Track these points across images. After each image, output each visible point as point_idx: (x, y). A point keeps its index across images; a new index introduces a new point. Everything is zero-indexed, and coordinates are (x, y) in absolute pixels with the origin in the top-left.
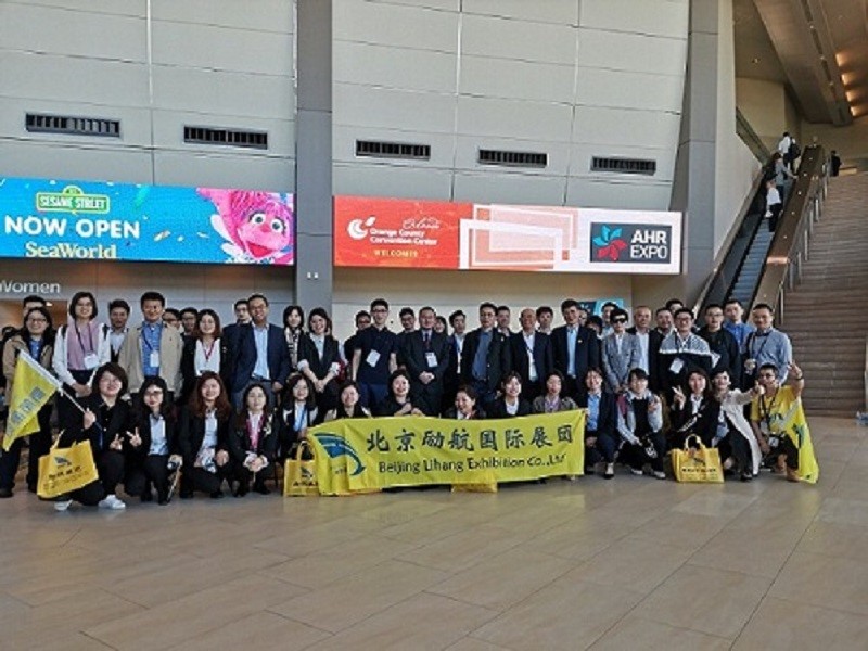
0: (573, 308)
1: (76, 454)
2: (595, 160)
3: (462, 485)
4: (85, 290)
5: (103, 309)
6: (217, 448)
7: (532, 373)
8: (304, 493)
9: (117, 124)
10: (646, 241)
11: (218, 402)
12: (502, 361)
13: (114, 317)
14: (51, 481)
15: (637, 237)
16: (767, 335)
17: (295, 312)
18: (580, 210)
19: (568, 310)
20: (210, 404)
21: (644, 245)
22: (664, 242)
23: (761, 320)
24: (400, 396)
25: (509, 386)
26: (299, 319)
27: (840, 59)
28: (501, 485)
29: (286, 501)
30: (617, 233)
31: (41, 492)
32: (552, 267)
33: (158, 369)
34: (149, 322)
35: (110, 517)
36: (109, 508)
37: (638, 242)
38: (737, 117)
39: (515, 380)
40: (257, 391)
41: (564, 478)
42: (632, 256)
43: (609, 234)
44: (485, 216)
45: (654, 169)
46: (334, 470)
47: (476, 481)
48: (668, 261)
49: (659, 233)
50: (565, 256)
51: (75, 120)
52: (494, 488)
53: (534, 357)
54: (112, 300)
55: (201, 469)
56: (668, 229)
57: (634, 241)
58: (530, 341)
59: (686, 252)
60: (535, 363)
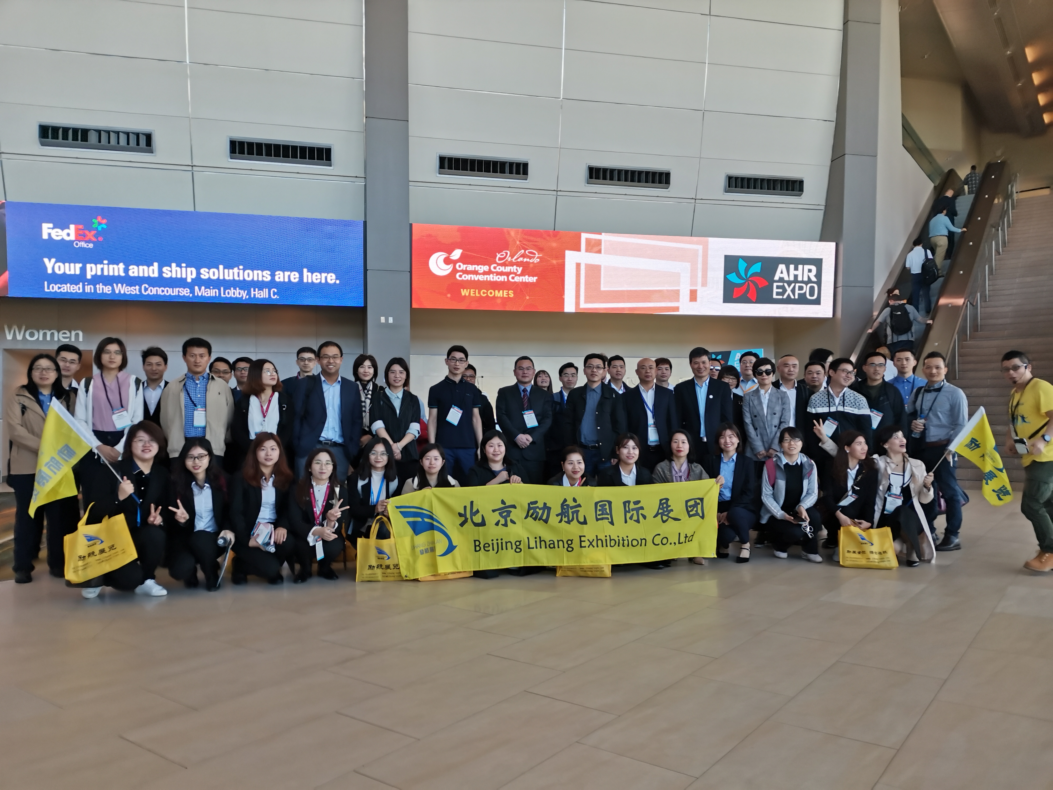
0: (705, 358)
1: (109, 531)
2: (730, 178)
3: (570, 569)
4: (114, 336)
5: (135, 359)
6: (276, 524)
7: (653, 436)
8: (380, 578)
9: (149, 137)
10: (792, 278)
11: (277, 469)
12: (614, 422)
13: (149, 368)
14: (81, 563)
15: (781, 272)
16: (939, 390)
17: (367, 363)
18: (710, 239)
19: (698, 360)
20: (266, 471)
21: (789, 283)
22: (814, 279)
23: (934, 371)
24: (495, 462)
25: (625, 451)
26: (372, 371)
27: (1030, 54)
28: (617, 569)
29: (359, 587)
30: (757, 268)
31: (70, 575)
32: (677, 309)
33: (204, 428)
34: (192, 373)
35: (150, 606)
36: (148, 595)
37: (781, 280)
38: (903, 126)
39: (631, 443)
40: (324, 457)
41: (692, 560)
42: (775, 296)
43: (747, 270)
44: (595, 247)
45: (801, 190)
46: (418, 550)
47: (586, 562)
48: (817, 302)
49: (807, 267)
50: (693, 296)
51: (99, 132)
52: (608, 572)
53: (654, 416)
54: (145, 348)
55: (257, 549)
56: (818, 263)
57: (776, 278)
58: (649, 397)
59: (840, 290)
60: (655, 424)
